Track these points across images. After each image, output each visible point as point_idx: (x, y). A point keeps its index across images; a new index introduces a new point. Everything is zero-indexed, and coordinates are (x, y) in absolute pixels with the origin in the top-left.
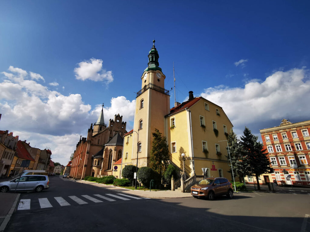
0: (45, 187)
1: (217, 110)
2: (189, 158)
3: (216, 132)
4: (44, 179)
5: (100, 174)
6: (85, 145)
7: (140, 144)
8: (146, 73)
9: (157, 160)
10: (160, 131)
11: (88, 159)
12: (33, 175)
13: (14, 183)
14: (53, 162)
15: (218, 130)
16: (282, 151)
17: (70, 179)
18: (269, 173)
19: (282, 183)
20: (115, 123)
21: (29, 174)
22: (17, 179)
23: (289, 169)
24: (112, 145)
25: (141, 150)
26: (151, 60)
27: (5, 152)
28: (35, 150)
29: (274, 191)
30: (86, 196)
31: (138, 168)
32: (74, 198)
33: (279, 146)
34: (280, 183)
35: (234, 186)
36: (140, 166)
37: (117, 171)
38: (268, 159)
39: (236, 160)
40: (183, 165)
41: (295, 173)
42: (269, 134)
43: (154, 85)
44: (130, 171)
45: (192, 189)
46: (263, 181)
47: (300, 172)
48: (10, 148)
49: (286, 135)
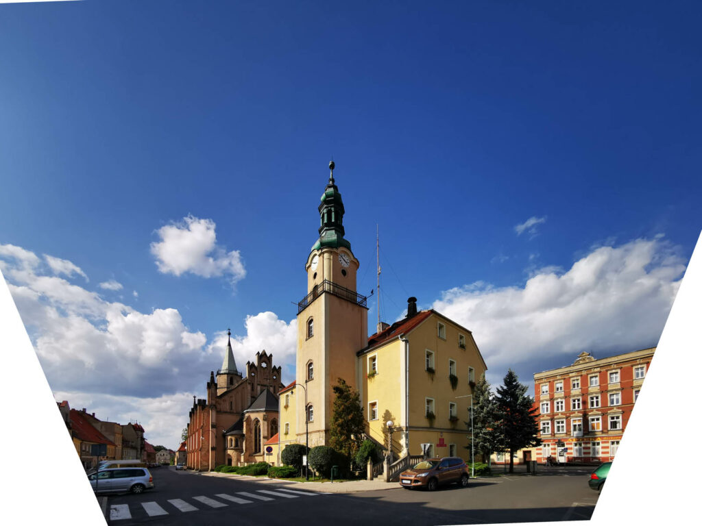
0: (147, 486)
1: (461, 337)
2: (400, 429)
3: (454, 380)
4: (142, 473)
5: (242, 460)
6: (206, 414)
7: (311, 407)
8: (315, 255)
9: (342, 434)
10: (348, 383)
11: (216, 437)
12: (119, 468)
15: (458, 377)
16: (564, 410)
17: (189, 471)
18: (534, 446)
20: (258, 370)
21: (111, 466)
23: (566, 440)
24: (257, 412)
25: (314, 417)
26: (325, 221)
28: (111, 426)
29: (534, 474)
30: (223, 496)
31: (309, 449)
32: (202, 499)
33: (562, 402)
35: (471, 470)
36: (312, 445)
37: (272, 454)
38: (537, 425)
39: (481, 429)
40: (389, 440)
41: (576, 445)
42: (550, 382)
43: (335, 285)
44: (296, 453)
45: (401, 477)
46: (520, 459)
47: (584, 443)
49: (579, 382)
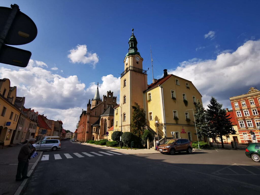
3: (186, 102)
5: (98, 138)
6: (86, 117)
7: (125, 114)
8: (127, 57)
11: (89, 127)
12: (50, 139)
13: (38, 145)
14: (65, 130)
15: (188, 101)
16: (249, 115)
17: (77, 142)
19: (248, 142)
20: (108, 98)
21: (47, 139)
22: (40, 142)
23: (255, 131)
24: (106, 116)
25: (126, 119)
26: (131, 47)
27: (30, 124)
28: (51, 121)
33: (247, 111)
34: (247, 142)
40: (157, 130)
42: (238, 101)
43: (134, 67)
46: (232, 141)
48: (33, 120)
49: (253, 101)
